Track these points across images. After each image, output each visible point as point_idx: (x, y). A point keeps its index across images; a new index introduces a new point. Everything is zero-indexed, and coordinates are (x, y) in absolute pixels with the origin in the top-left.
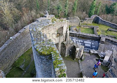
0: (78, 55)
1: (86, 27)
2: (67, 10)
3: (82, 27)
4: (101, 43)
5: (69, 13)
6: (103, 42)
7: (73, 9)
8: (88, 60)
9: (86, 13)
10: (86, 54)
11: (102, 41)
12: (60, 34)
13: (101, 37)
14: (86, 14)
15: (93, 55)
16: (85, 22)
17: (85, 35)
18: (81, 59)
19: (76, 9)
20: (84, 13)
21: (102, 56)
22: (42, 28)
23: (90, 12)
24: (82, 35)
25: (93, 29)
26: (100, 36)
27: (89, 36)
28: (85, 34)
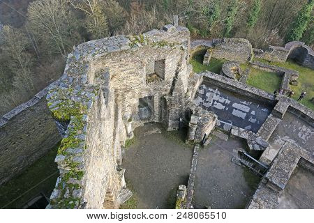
0: (196, 133)
1: (263, 69)
2: (232, 21)
3: (255, 67)
4: (274, 116)
5: (235, 29)
6: (279, 115)
7: (249, 19)
8: (219, 151)
9: (279, 34)
10: (219, 134)
11: (278, 112)
12: (158, 76)
13: (277, 101)
14: (278, 37)
15: (235, 142)
16: (268, 56)
17: (240, 89)
18: (202, 144)
19: (255, 20)
20: (275, 32)
21: (257, 148)
22: (101, 55)
23: (292, 32)
24: (233, 87)
25: (281, 75)
26: (276, 98)
27: (250, 93)
28: (240, 87)
